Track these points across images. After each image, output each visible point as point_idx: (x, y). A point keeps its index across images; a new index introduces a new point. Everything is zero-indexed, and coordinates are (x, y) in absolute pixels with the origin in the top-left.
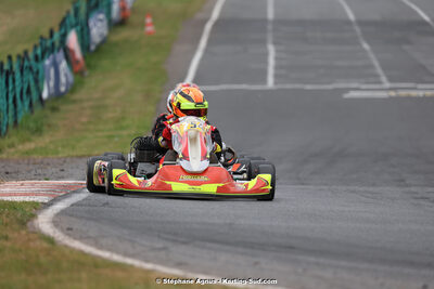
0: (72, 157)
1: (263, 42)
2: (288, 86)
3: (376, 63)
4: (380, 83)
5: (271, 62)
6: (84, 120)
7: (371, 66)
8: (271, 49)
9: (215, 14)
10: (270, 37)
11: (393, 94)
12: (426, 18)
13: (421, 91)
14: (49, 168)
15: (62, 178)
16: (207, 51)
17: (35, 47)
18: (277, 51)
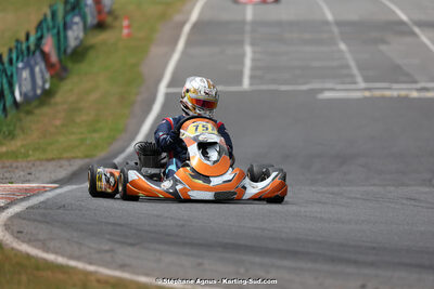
0: (41, 160)
1: (241, 43)
2: (264, 87)
3: (352, 64)
4: (355, 83)
5: (248, 63)
6: (58, 123)
7: (347, 67)
8: (248, 50)
9: (194, 17)
10: (247, 38)
11: (367, 94)
12: (404, 17)
13: (396, 91)
14: (17, 171)
15: (29, 181)
16: (184, 53)
17: (10, 50)
18: (254, 52)
